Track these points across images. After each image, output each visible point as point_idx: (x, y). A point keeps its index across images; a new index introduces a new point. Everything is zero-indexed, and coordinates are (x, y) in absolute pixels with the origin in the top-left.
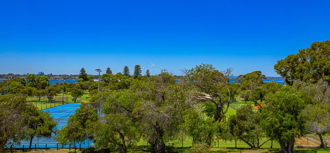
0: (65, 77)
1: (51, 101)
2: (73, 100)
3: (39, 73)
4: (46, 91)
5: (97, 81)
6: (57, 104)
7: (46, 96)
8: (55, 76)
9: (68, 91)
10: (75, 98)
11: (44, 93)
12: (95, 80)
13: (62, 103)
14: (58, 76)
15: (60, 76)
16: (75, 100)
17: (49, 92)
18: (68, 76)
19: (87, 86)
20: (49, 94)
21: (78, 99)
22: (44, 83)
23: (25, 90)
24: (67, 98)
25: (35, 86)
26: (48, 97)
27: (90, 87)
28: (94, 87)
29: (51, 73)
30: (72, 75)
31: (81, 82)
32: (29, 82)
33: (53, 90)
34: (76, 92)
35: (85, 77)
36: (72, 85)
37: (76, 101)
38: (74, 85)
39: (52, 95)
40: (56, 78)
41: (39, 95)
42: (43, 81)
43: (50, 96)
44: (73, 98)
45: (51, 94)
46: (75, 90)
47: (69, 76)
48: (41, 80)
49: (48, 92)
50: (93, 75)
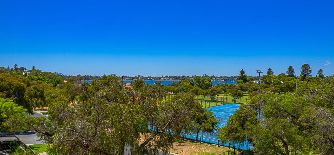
0: (226, 79)
1: (213, 101)
2: (233, 101)
3: (204, 75)
4: (209, 91)
5: (257, 82)
6: (218, 104)
7: (209, 96)
8: (217, 77)
9: (228, 92)
10: (235, 99)
11: (207, 93)
12: (254, 82)
13: (223, 103)
14: (219, 77)
15: (221, 77)
16: (235, 101)
17: (212, 93)
18: (228, 77)
19: (246, 88)
20: (212, 94)
21: (237, 100)
22: (207, 84)
23: (193, 89)
24: (227, 99)
25: (201, 87)
26: (211, 97)
27: (249, 89)
28: (254, 88)
29: (214, 75)
30: (232, 77)
31: (240, 83)
32: (196, 83)
33: (215, 91)
34: (236, 93)
35: (245, 78)
36: (232, 87)
37: (236, 102)
38: (234, 87)
39: (214, 95)
40: (217, 80)
41: (203, 94)
42: (206, 83)
43: (212, 95)
44: (233, 99)
45: (213, 94)
46: (235, 91)
47: (229, 77)
48: (205, 81)
49: (211, 93)
50: (252, 76)
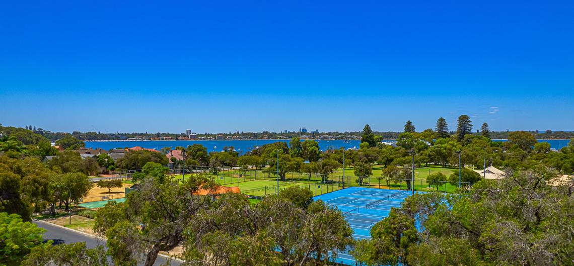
0: (339, 137)
1: (325, 181)
2: (357, 181)
3: (300, 129)
4: (318, 166)
5: (390, 144)
6: (335, 188)
7: (319, 174)
8: (322, 134)
9: (346, 164)
10: (360, 178)
11: (316, 169)
12: (386, 143)
13: (341, 185)
14: (326, 134)
15: (329, 134)
16: (361, 181)
17: (323, 168)
18: (341, 134)
19: (375, 157)
20: (323, 171)
21: (364, 180)
22: (313, 149)
23: (292, 163)
24: (349, 178)
25: (301, 155)
26: (321, 176)
27: (380, 158)
28: (387, 157)
29: (317, 130)
30: (346, 133)
31: (365, 148)
32: (293, 149)
33: (329, 165)
34: (362, 168)
35: (372, 139)
36: (353, 155)
37: (363, 184)
38: (355, 155)
39: (327, 172)
40: (323, 138)
41: (308, 170)
42: (311, 149)
43: (324, 173)
44: (357, 178)
45: (325, 170)
46: (361, 166)
47: (343, 134)
48: (309, 146)
49: (321, 168)
50: (380, 132)
